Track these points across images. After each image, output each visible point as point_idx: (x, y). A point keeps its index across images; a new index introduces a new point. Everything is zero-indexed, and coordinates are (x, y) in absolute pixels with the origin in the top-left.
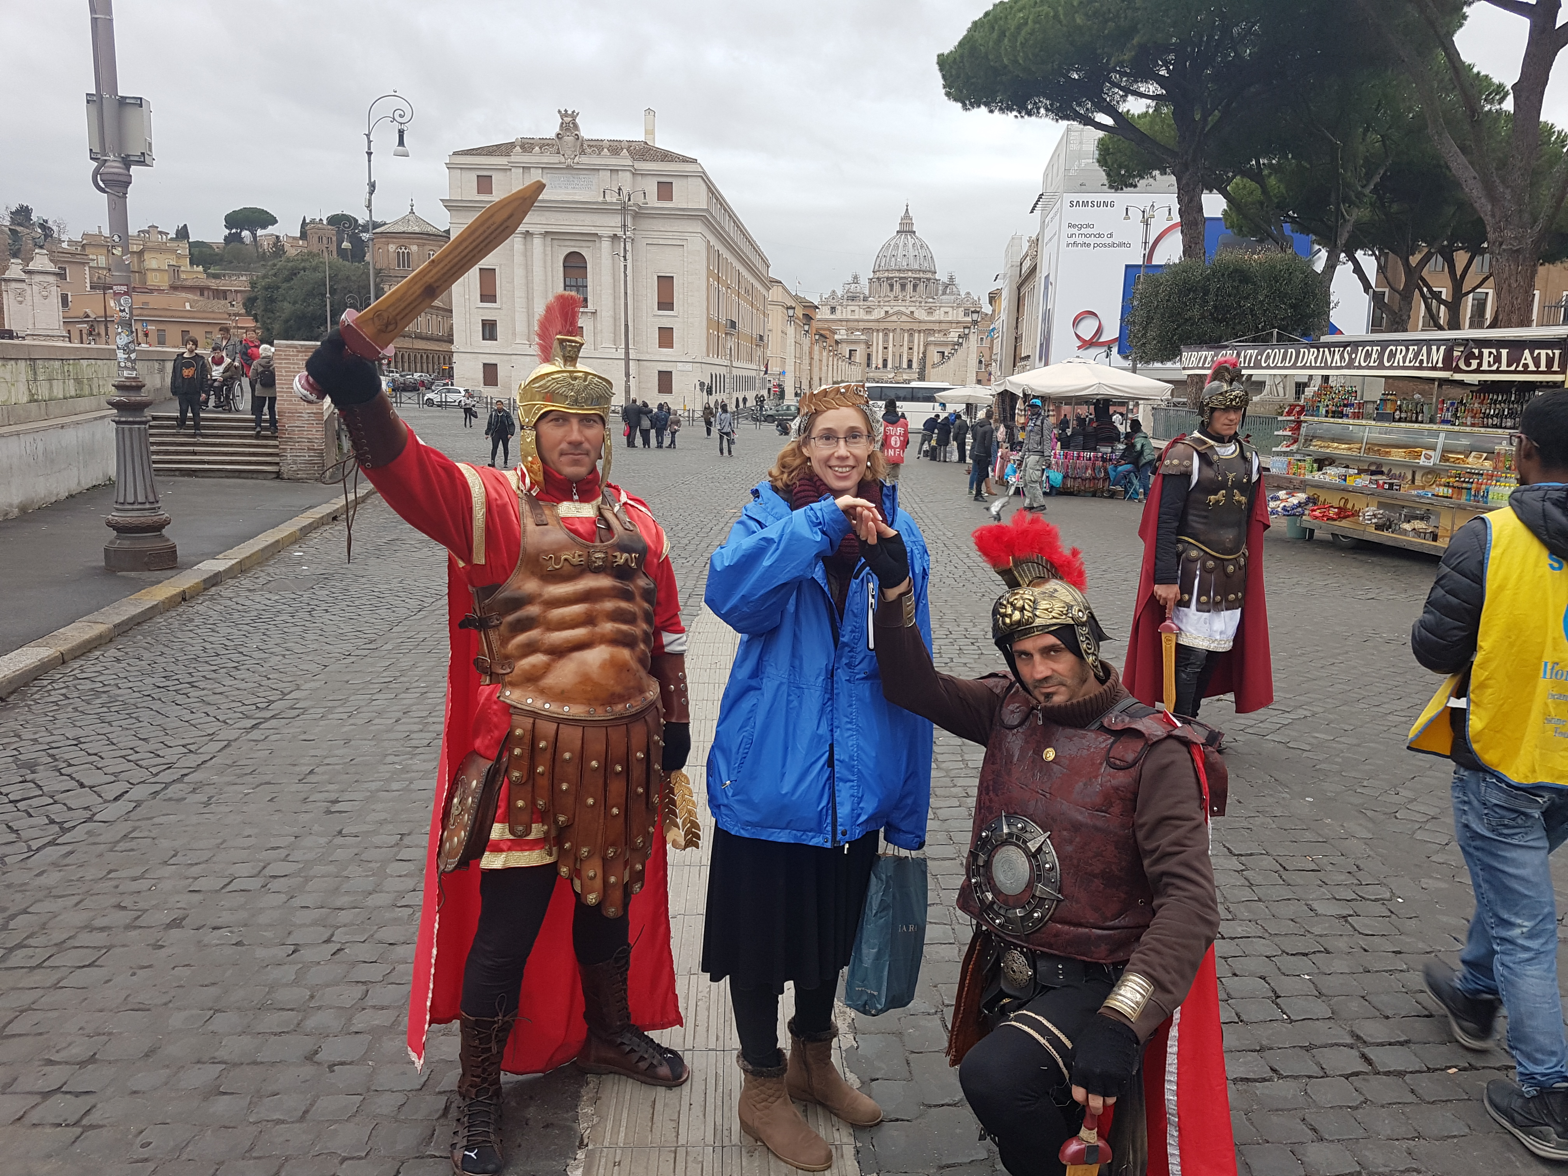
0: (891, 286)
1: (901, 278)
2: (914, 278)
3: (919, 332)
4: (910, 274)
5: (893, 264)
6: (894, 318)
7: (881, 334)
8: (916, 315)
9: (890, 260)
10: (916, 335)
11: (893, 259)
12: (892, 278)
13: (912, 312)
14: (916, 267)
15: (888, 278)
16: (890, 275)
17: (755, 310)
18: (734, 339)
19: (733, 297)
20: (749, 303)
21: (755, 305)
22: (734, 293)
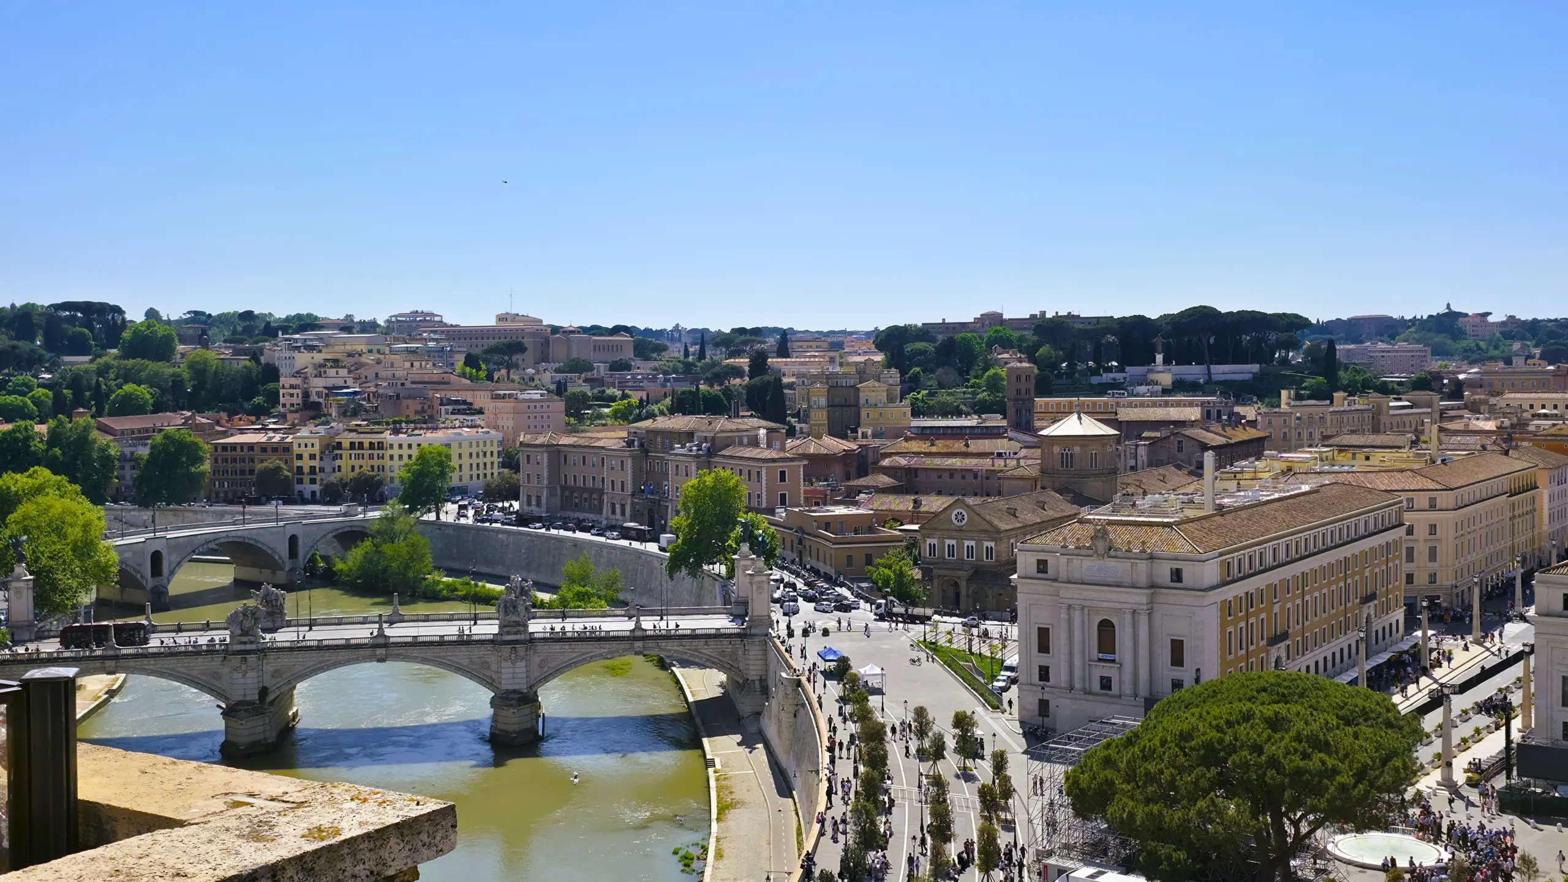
17: (1357, 578)
18: (1288, 642)
19: (1289, 605)
20: (1336, 582)
21: (1354, 574)
22: (1292, 600)
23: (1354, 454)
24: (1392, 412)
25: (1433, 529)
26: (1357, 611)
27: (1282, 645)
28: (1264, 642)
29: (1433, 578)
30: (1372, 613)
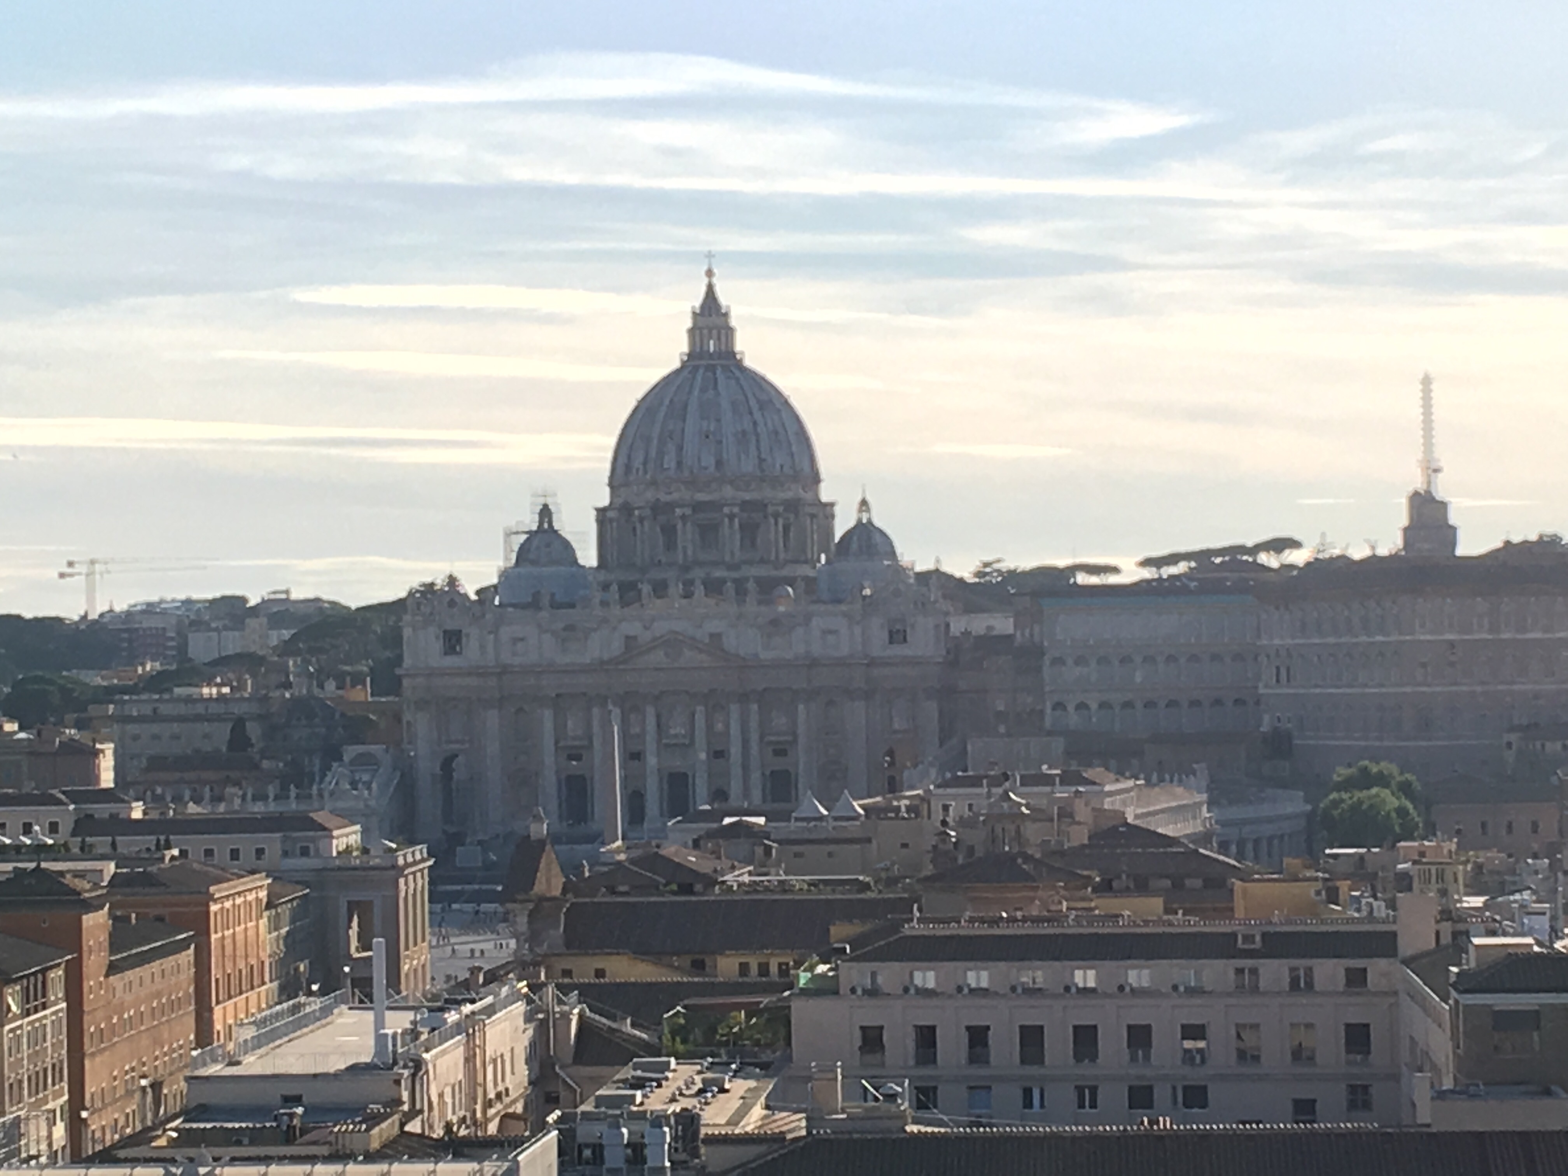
0: (669, 532)
1: (697, 507)
2: (745, 505)
3: (744, 698)
4: (728, 492)
5: (669, 461)
6: (658, 657)
7: (615, 712)
8: (730, 642)
9: (661, 453)
10: (734, 709)
11: (671, 447)
12: (670, 506)
13: (716, 637)
14: (749, 466)
15: (657, 508)
16: (664, 498)
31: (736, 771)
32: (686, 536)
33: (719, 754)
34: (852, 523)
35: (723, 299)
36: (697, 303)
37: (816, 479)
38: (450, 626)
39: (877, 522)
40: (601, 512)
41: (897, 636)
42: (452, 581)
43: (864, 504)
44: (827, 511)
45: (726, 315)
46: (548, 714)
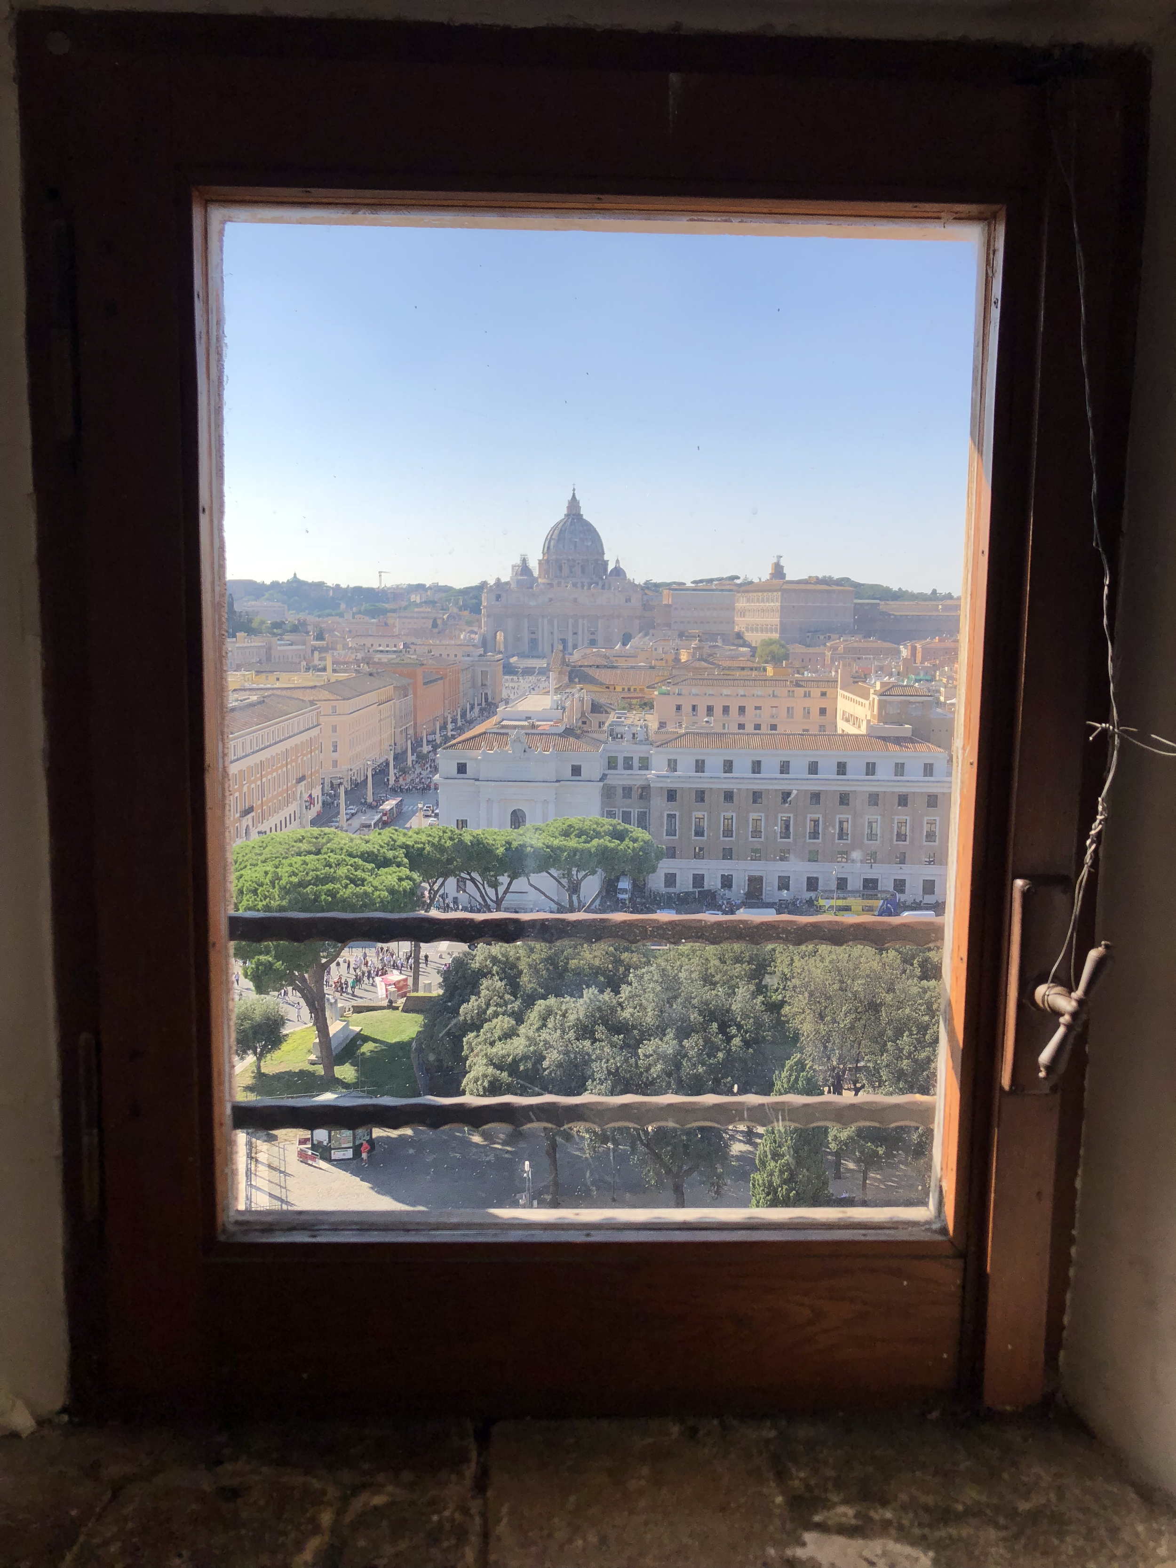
3: (583, 617)
4: (578, 556)
5: (561, 546)
6: (558, 604)
7: (546, 620)
8: (579, 601)
9: (558, 544)
11: (561, 542)
12: (561, 560)
13: (575, 600)
14: (584, 548)
15: (556, 560)
16: (558, 557)
17: (294, 764)
18: (253, 814)
19: (253, 786)
20: (281, 767)
21: (292, 761)
22: (255, 782)
23: (267, 676)
24: (279, 648)
25: (334, 729)
26: (294, 789)
27: (250, 816)
28: (238, 815)
29: (335, 763)
30: (303, 789)
31: (580, 639)
32: (566, 569)
33: (575, 634)
34: (614, 567)
35: (578, 497)
36: (570, 498)
37: (603, 553)
38: (499, 593)
39: (621, 567)
40: (540, 561)
41: (628, 600)
42: (498, 579)
43: (617, 561)
44: (606, 563)
45: (579, 503)
46: (526, 620)
